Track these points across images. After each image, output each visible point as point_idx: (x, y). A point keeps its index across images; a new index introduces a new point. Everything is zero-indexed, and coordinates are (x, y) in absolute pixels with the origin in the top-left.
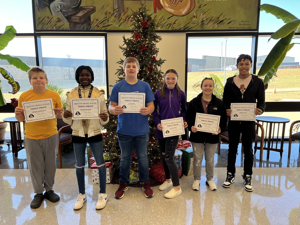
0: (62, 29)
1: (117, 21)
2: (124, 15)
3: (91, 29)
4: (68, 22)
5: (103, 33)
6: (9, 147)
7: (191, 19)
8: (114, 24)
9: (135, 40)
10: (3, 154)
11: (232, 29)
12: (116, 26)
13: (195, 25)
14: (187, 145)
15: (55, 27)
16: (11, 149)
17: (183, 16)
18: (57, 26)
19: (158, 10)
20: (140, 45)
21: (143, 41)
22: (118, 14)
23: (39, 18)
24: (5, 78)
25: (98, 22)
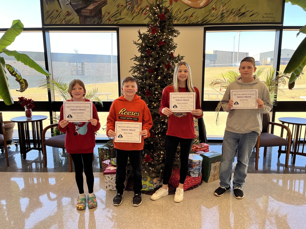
0: (72, 23)
1: (130, 14)
2: (137, 8)
3: (102, 23)
4: (78, 16)
5: (115, 27)
6: (17, 147)
7: (210, 11)
8: (127, 17)
9: (151, 35)
10: (11, 155)
11: (255, 22)
12: (128, 19)
13: (214, 18)
14: (205, 148)
15: (64, 21)
16: (19, 150)
17: (201, 8)
18: (66, 19)
19: (174, 2)
20: (157, 40)
21: (160, 36)
22: (131, 7)
23: (48, 12)
24: (12, 75)
25: (109, 15)
